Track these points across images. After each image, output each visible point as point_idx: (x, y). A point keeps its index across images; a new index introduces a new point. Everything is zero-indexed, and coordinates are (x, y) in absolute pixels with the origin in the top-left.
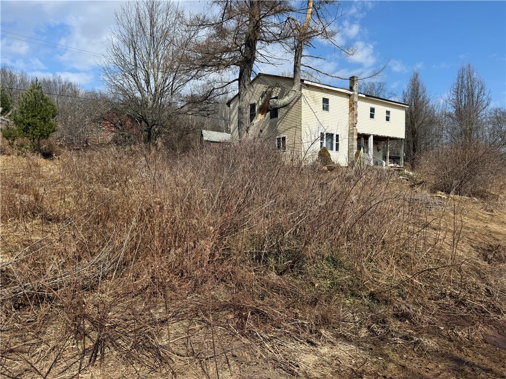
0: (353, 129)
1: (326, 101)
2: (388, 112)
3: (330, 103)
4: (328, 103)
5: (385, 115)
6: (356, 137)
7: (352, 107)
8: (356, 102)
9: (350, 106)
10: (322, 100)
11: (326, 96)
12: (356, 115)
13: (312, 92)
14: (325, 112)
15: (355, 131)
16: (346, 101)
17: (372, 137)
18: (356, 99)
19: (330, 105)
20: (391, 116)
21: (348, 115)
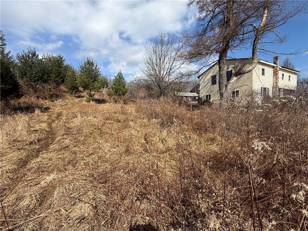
1: (263, 70)
5: (288, 78)
9: (274, 72)
10: (262, 69)
11: (264, 67)
12: (278, 77)
14: (263, 76)
16: (271, 70)
17: (282, 89)
18: (278, 69)
19: (265, 72)
20: (291, 78)
21: (272, 78)
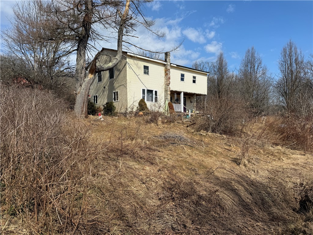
0: (167, 88)
1: (146, 68)
2: (194, 77)
3: (149, 69)
4: (148, 69)
5: (192, 79)
6: (169, 93)
7: (167, 73)
8: (169, 70)
9: (165, 72)
10: (143, 67)
11: (147, 64)
12: (169, 78)
13: (135, 61)
14: (146, 75)
15: (168, 89)
16: (162, 69)
17: (183, 93)
18: (169, 67)
19: (149, 70)
20: (197, 80)
21: (164, 78)
